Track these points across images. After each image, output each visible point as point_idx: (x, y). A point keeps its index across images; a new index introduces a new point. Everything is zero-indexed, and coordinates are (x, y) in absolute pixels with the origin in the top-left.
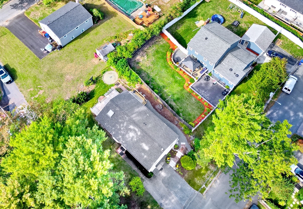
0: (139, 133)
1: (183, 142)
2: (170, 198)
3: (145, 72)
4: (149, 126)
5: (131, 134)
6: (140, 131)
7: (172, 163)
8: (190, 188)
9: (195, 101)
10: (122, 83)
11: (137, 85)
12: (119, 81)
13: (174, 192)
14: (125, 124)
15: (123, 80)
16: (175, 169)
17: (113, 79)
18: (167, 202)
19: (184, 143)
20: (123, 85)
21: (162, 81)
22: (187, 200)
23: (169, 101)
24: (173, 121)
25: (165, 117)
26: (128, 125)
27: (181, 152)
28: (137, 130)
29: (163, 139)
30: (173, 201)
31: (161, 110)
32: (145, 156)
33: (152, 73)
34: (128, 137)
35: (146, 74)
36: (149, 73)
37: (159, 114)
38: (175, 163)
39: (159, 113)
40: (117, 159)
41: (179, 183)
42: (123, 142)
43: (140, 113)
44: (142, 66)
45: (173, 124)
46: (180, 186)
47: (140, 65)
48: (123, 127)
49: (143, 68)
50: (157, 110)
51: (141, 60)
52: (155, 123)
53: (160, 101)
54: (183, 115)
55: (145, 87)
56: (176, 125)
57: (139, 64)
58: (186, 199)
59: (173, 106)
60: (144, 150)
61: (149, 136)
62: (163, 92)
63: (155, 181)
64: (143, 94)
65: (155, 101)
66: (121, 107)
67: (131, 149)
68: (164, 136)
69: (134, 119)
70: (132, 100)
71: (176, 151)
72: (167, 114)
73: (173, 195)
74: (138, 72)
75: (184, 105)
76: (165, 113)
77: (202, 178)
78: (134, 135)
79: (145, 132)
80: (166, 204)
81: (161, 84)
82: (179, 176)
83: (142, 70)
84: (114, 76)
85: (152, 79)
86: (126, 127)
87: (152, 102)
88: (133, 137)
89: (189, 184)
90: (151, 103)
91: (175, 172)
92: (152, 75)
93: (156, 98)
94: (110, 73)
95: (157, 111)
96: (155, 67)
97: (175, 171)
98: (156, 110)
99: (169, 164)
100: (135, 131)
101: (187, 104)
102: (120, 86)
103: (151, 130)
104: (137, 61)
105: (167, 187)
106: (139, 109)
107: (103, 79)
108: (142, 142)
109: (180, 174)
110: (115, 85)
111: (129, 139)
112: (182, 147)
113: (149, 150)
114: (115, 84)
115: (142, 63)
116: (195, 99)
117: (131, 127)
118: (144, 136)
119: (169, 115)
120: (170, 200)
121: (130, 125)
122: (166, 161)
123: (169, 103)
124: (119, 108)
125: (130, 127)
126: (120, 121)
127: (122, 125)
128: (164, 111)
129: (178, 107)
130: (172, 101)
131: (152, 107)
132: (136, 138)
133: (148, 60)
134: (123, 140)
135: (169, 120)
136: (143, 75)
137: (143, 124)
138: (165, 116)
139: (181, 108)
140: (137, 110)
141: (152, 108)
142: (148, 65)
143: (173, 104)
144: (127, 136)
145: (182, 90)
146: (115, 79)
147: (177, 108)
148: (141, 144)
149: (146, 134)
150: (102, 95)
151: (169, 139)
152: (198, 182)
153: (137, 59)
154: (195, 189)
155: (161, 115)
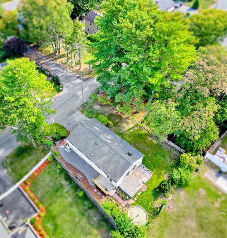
0: (102, 136)
1: (63, 148)
3: (92, 226)
5: (109, 137)
6: (100, 137)
10: (122, 207)
11: (104, 202)
12: (126, 210)
17: (134, 213)
19: (61, 147)
20: (121, 204)
23: (67, 185)
24: (68, 164)
25: (74, 168)
28: (104, 139)
30: (78, 119)
32: (96, 124)
35: (92, 221)
36: (88, 225)
39: (80, 172)
41: (71, 127)
43: (101, 154)
44: (97, 235)
45: (68, 162)
47: (100, 237)
48: (117, 143)
49: (95, 232)
54: (56, 170)
56: (65, 161)
58: (68, 120)
59: (65, 180)
62: (73, 196)
64: (96, 193)
65: (84, 183)
67: (108, 130)
74: (102, 224)
76: (74, 172)
80: (83, 117)
81: (74, 209)
83: (97, 228)
84: (133, 218)
85: (84, 215)
86: (114, 143)
87: (86, 182)
90: (88, 182)
92: (84, 221)
94: (139, 223)
95: (82, 174)
101: (48, 186)
102: (124, 203)
103: (90, 138)
107: (147, 214)
110: (130, 204)
111: (111, 136)
113: (93, 126)
114: (130, 206)
116: (37, 195)
120: (80, 119)
121: (110, 143)
123: (68, 183)
124: (121, 156)
126: (119, 147)
127: (118, 145)
129: (59, 179)
130: (65, 186)
131: (87, 177)
132: (104, 134)
135: (71, 165)
136: (95, 219)
137: (98, 143)
139: (57, 178)
143: (64, 182)
146: (132, 213)
147: (61, 177)
148: (100, 130)
150: (143, 192)
155: (78, 170)
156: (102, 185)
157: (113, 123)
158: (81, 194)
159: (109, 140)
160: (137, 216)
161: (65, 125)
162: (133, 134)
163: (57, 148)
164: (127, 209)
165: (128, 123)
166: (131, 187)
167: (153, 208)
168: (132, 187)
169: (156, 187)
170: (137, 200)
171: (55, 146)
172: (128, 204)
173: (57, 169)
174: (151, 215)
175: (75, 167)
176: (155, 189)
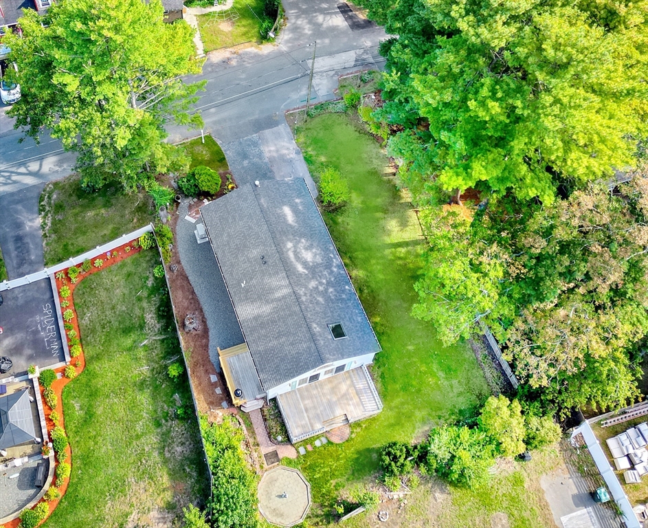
0: (290, 245)
1: (190, 223)
2: (275, 154)
3: (166, 462)
4: (255, 253)
5: (308, 256)
6: (284, 247)
8: (228, 152)
9: (85, 310)
10: (255, 455)
11: (218, 419)
13: (261, 159)
14: (313, 284)
15: (250, 461)
17: (277, 484)
18: (285, 152)
19: (187, 218)
20: (258, 445)
21: (133, 407)
23: (156, 330)
24: (181, 275)
25: (193, 293)
26: (308, 277)
28: (291, 255)
29: (241, 210)
30: (273, 148)
32: (297, 201)
33: (147, 449)
34: (318, 256)
35: (169, 451)
36: (155, 454)
37: (205, 308)
39: (202, 311)
41: (243, 168)
42: (332, 256)
43: (262, 295)
44: (164, 490)
45: (185, 268)
46: (246, 163)
47: (168, 496)
48: (321, 284)
49: (165, 480)
51: (154, 514)
52: (237, 256)
54: (147, 278)
56: (179, 263)
57: (169, 503)
58: (246, 141)
59: (155, 314)
62: (157, 366)
64: (212, 385)
65: (195, 346)
66: (304, 329)
67: (320, 232)
68: (234, 218)
69: (285, 282)
70: (261, 348)
72: (182, 299)
73: (267, 155)
74: (188, 470)
75: (124, 308)
76: (186, 304)
78: (303, 251)
80: (288, 149)
81: (144, 399)
83: (173, 474)
84: (268, 494)
85: (159, 425)
86: (313, 278)
87: (202, 346)
88: (306, 249)
89: (224, 159)
90: (206, 347)
92: (152, 440)
94: (277, 515)
95: (203, 317)
96: (123, 472)
98: (204, 322)
100: (296, 254)
101: (113, 308)
102: (268, 446)
103: (257, 239)
104: (170, 516)
105: (271, 171)
106: (256, 312)
107: (310, 504)
108: (291, 226)
110: (281, 456)
111: (318, 252)
113: (284, 204)
114: (278, 461)
115: (159, 500)
116: (82, 319)
117: (300, 268)
118: (280, 233)
120: (277, 151)
121: (301, 275)
123: (158, 326)
124: (309, 328)
125: (305, 271)
126: (321, 299)
127: (321, 288)
129: (145, 304)
130: (149, 329)
131: (210, 333)
132: (300, 241)
133: (132, 505)
134: (330, 260)
135: (189, 283)
136: (179, 449)
137: (270, 261)
138: (191, 297)
139: (140, 299)
140: (266, 309)
142: (142, 486)
143: (151, 318)
144: (319, 259)
145: (98, 357)
146: (272, 481)
147: (150, 302)
150: (332, 443)
151: (226, 207)
155: (199, 304)
156: (236, 372)
157: (363, 202)
158: (174, 371)
159: (305, 264)
160: (280, 496)
161: (229, 155)
162: (400, 262)
163: (176, 218)
164: (265, 466)
165: (404, 223)
166: (305, 415)
167: (334, 496)
168: (308, 417)
169: (374, 446)
170: (305, 456)
171: (175, 208)
172: (275, 454)
173: (151, 275)
174: (319, 512)
175: (196, 291)
176: (369, 450)
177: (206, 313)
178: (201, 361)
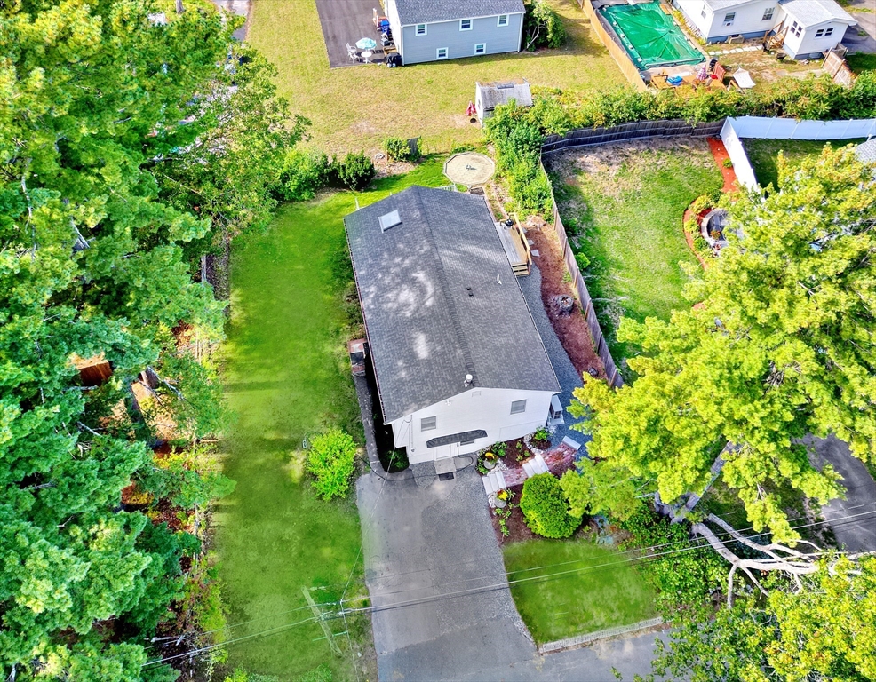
0: (430, 302)
1: (573, 437)
3: (585, 201)
5: (407, 295)
6: (439, 298)
7: (496, 480)
11: (531, 219)
12: (488, 187)
13: (442, 568)
14: (408, 262)
15: (499, 189)
16: (492, 502)
17: (474, 176)
20: (489, 200)
21: (626, 253)
22: (466, 626)
23: (609, 309)
24: (580, 363)
25: (563, 341)
26: (413, 268)
27: (546, 461)
28: (430, 290)
29: (497, 360)
31: (561, 314)
32: (403, 374)
33: (607, 217)
34: (392, 299)
35: (583, 207)
36: (596, 211)
37: (547, 321)
38: (503, 485)
39: (550, 318)
40: (336, 366)
41: (476, 554)
43: (476, 263)
44: (585, 183)
46: (471, 566)
47: (581, 179)
48: (397, 265)
49: (585, 190)
50: (549, 307)
51: (594, 170)
53: (575, 291)
55: (555, 235)
57: (581, 175)
60: (412, 358)
61: (455, 323)
62: (604, 276)
63: (400, 495)
64: (537, 248)
65: (558, 283)
68: (509, 357)
69: (445, 259)
71: (534, 450)
72: (576, 336)
74: (562, 191)
76: (572, 328)
77: (572, 592)
78: (412, 300)
79: (450, 308)
81: (613, 253)
82: (492, 536)
83: (578, 192)
84: (483, 170)
85: (595, 229)
86: (406, 269)
87: (549, 282)
90: (544, 281)
91: (486, 513)
92: (601, 221)
93: (567, 277)
94: (477, 160)
95: (548, 312)
96: (629, 209)
97: (491, 510)
98: (547, 306)
99: (483, 478)
100: (423, 291)
103: (476, 317)
104: (578, 165)
105: (428, 538)
106: (485, 254)
107: (445, 163)
108: (424, 330)
109: (498, 528)
111: (390, 306)
112: (560, 450)
113: (428, 363)
114: (471, 190)
115: (590, 179)
117: (421, 276)
118: (442, 316)
119: (581, 341)
121: (422, 269)
122: (478, 463)
123: (607, 312)
124: (424, 214)
125: (415, 276)
127: (398, 260)
128: (570, 323)
132: (414, 312)
133: (616, 181)
134: (375, 301)
135: (569, 354)
136: (572, 206)
137: (462, 289)
138: (566, 336)
140: (472, 250)
141: (538, 295)
142: (607, 193)
144: (392, 295)
146: (479, 178)
148: (414, 335)
149: (451, 314)
151: (520, 374)
152: (549, 595)
153: (582, 159)
154: (521, 612)
155: (554, 327)
160: (472, 169)
164: (485, 187)
175: (559, 343)
177: (544, 316)
178: (551, 269)
